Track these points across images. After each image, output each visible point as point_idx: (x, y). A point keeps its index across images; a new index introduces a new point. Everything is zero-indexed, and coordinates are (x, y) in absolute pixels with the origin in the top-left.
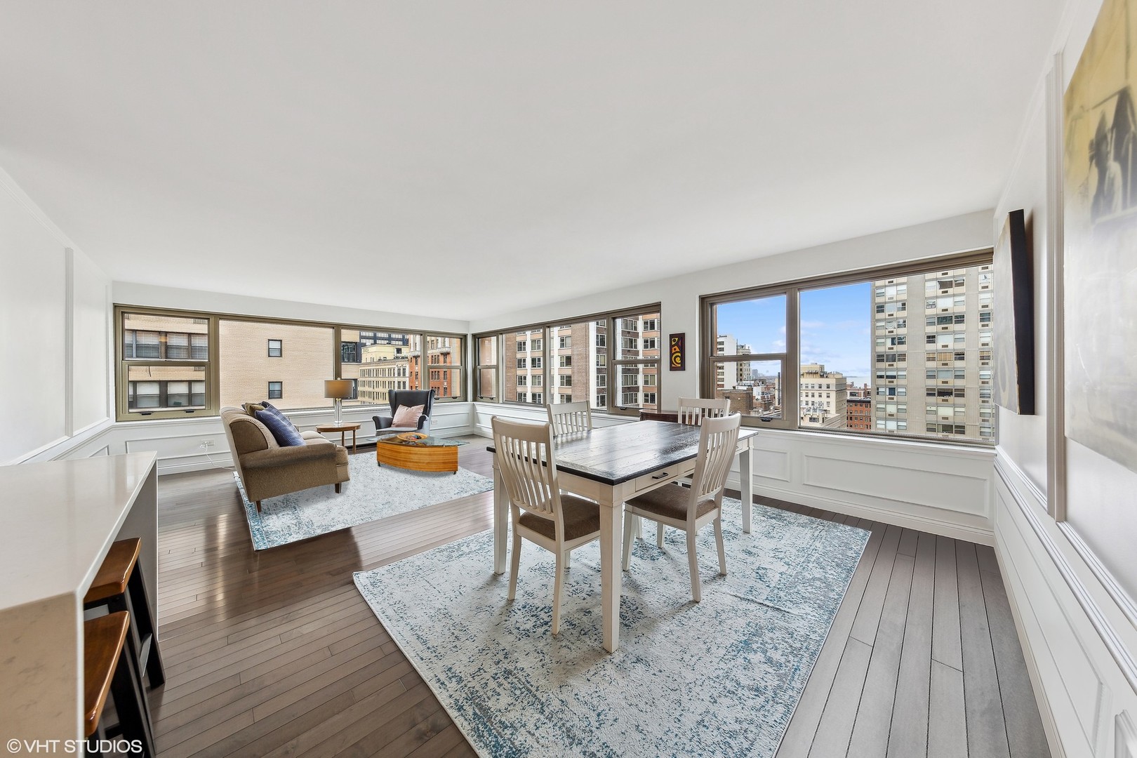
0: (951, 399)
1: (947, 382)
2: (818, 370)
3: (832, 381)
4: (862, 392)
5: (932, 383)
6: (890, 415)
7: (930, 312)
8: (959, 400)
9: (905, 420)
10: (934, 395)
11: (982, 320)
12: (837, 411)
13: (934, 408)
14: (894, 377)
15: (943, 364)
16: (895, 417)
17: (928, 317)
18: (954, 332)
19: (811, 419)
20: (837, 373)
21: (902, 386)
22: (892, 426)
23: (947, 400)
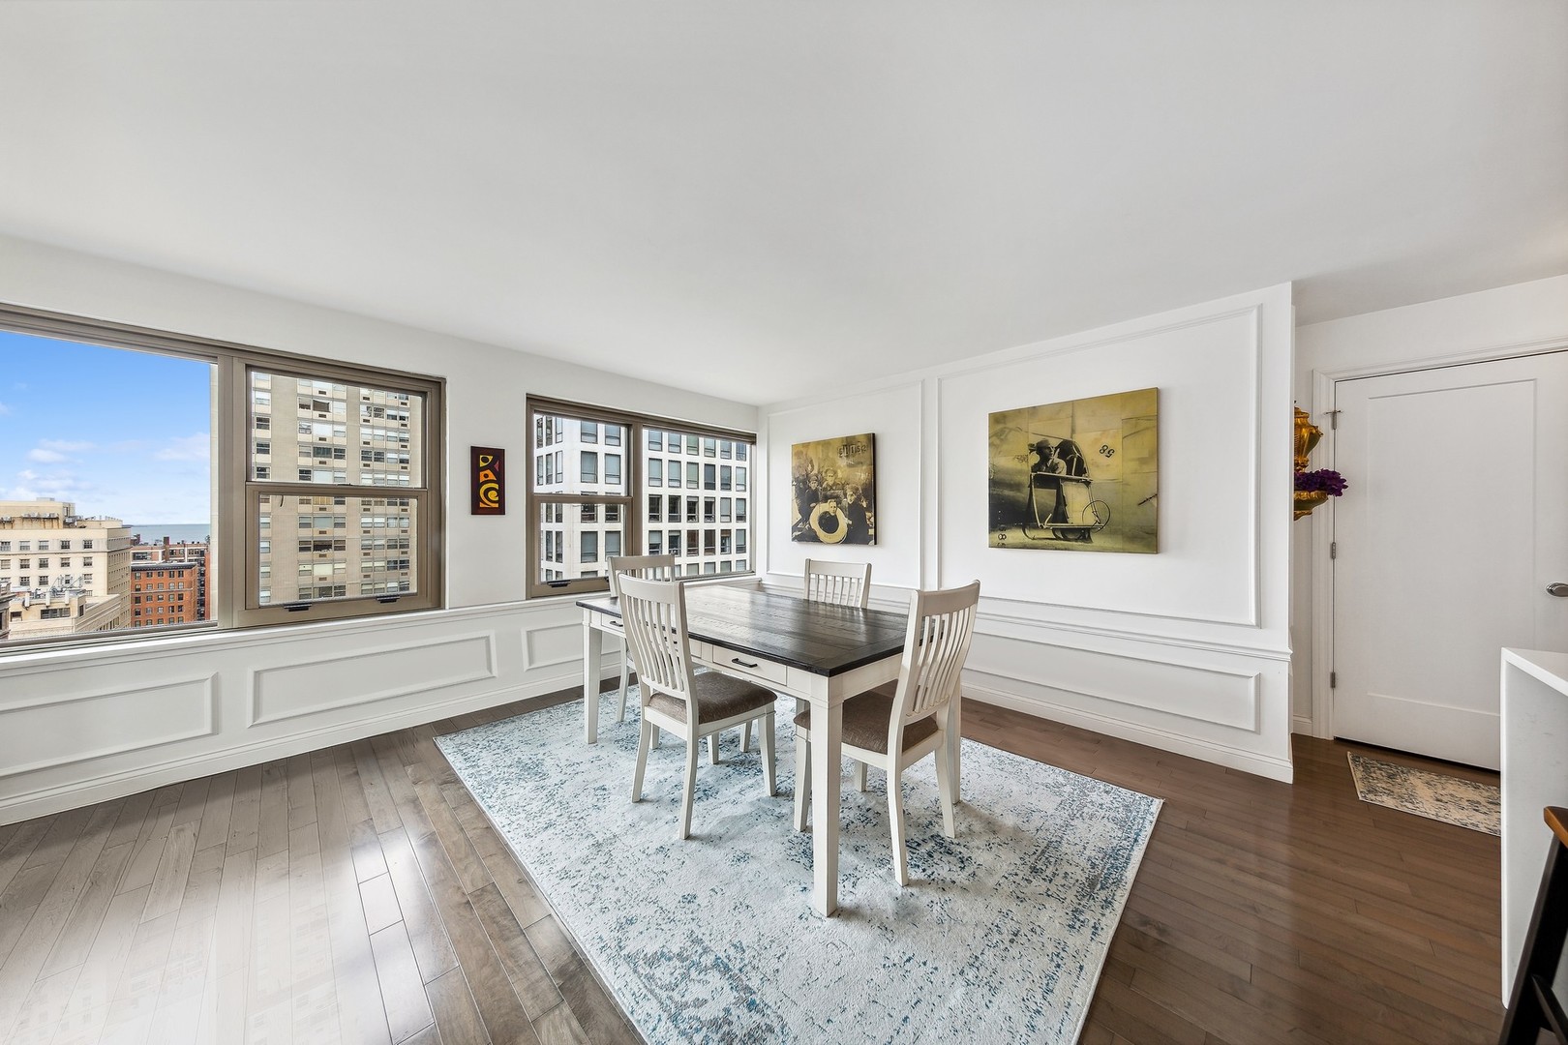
0: (329, 553)
1: (325, 532)
2: (59, 512)
3: (97, 536)
4: (160, 551)
5: (306, 534)
7: (303, 437)
8: (338, 554)
9: (268, 589)
10: (308, 549)
11: (364, 458)
12: (110, 590)
13: (308, 567)
15: (321, 509)
17: (301, 444)
18: (333, 469)
20: (108, 519)
23: (325, 556)
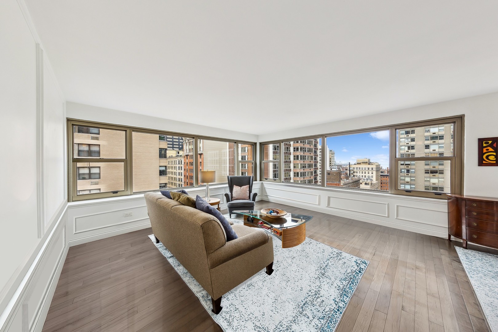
0: (437, 175)
1: (435, 167)
2: (367, 161)
3: (374, 167)
4: (386, 171)
5: (428, 168)
6: (407, 182)
9: (414, 185)
12: (376, 180)
13: (429, 179)
14: (409, 165)
16: (409, 183)
18: (439, 144)
19: (365, 183)
20: (376, 163)
21: (413, 169)
22: (408, 187)
23: (435, 176)
